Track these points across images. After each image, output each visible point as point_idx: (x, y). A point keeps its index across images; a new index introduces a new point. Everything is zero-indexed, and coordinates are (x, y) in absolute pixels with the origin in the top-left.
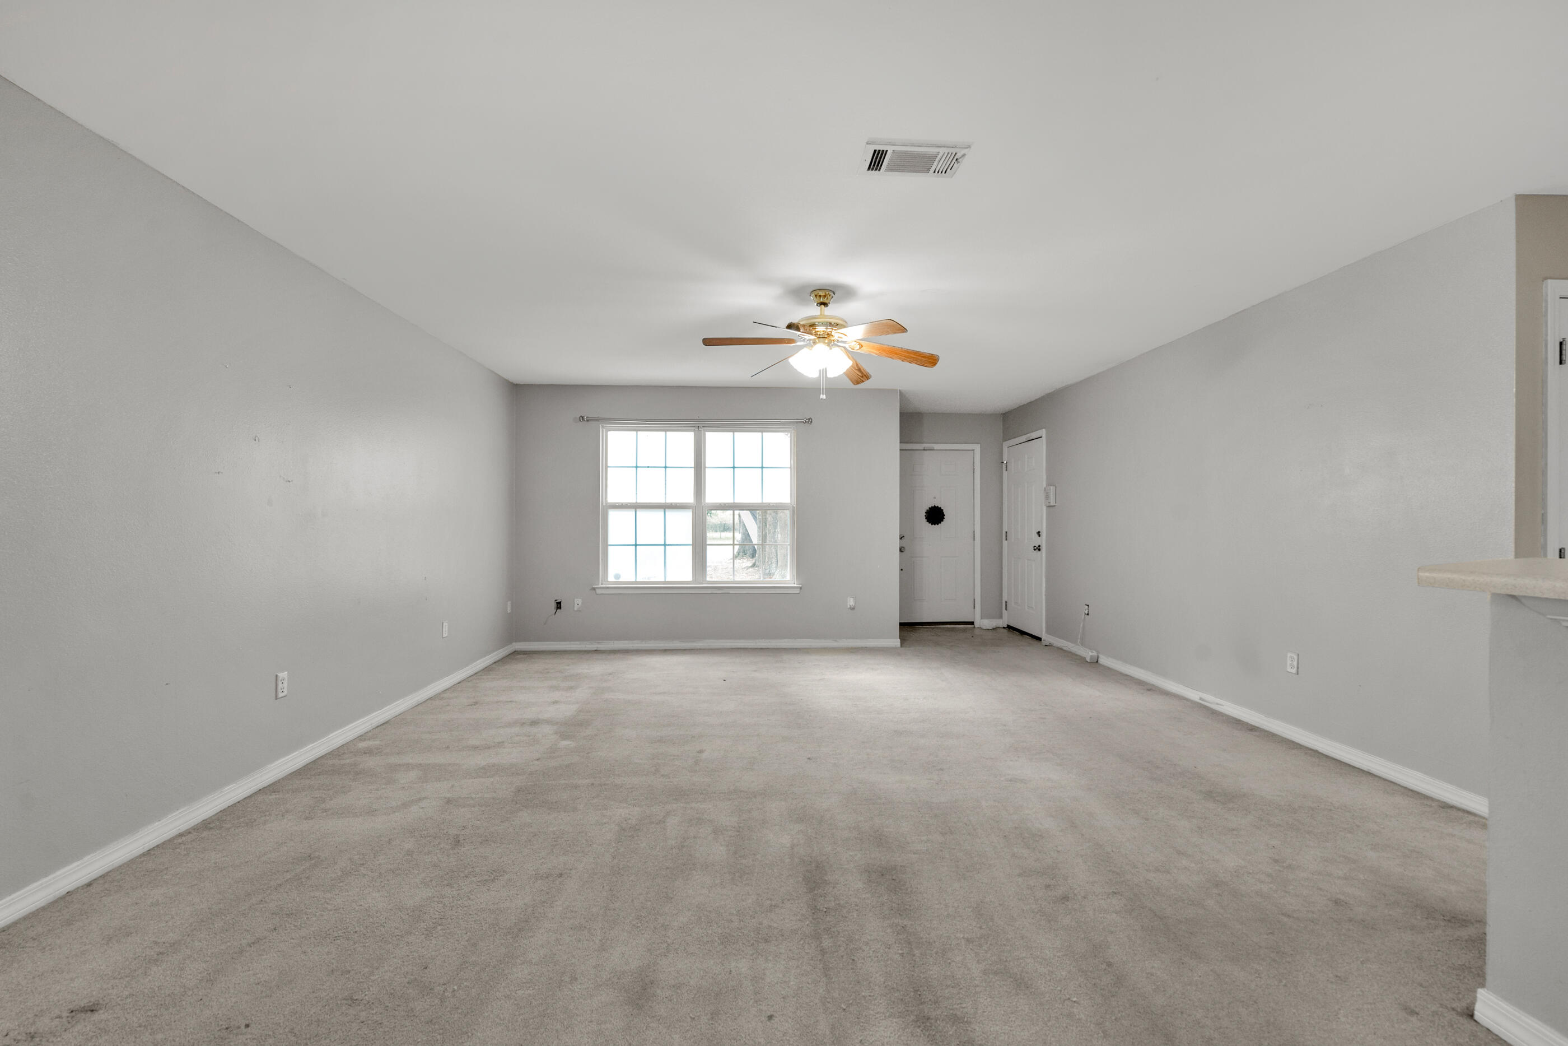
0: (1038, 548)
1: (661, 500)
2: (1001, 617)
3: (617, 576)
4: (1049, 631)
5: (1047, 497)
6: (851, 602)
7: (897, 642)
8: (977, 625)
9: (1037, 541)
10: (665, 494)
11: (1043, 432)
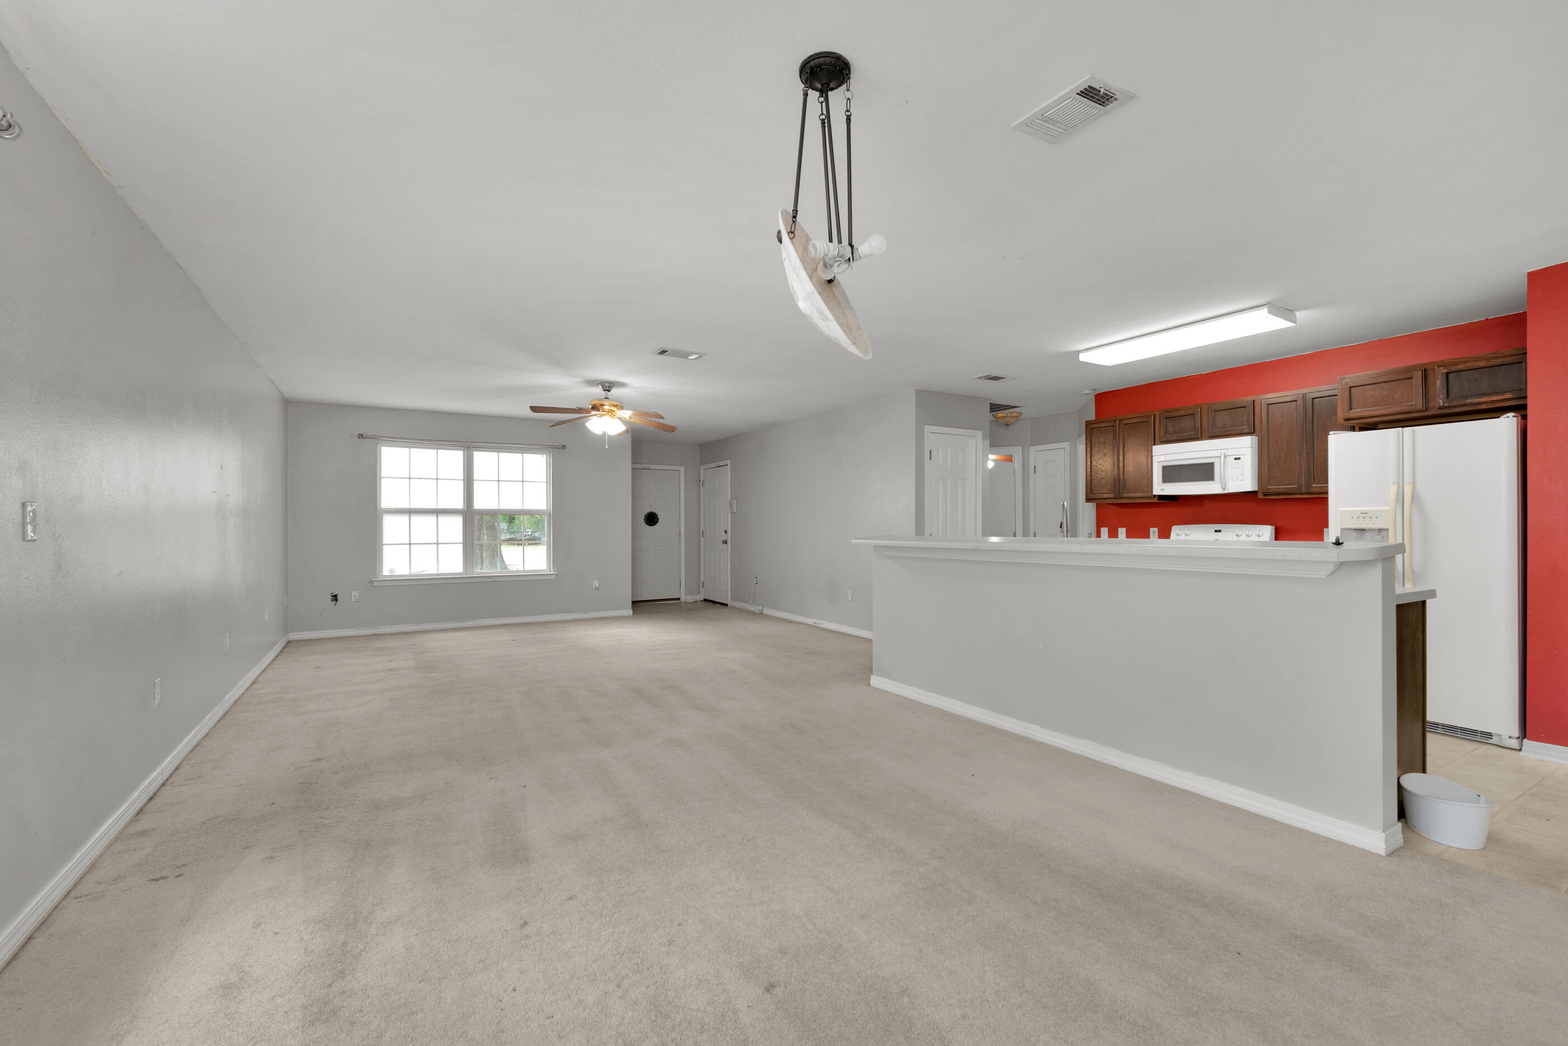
0: (725, 542)
1: (433, 506)
2: (699, 593)
3: (392, 571)
4: (732, 599)
5: (731, 507)
6: (596, 584)
7: (630, 612)
8: (682, 600)
9: (725, 537)
10: (437, 501)
11: (728, 462)
